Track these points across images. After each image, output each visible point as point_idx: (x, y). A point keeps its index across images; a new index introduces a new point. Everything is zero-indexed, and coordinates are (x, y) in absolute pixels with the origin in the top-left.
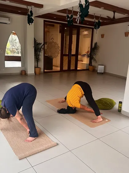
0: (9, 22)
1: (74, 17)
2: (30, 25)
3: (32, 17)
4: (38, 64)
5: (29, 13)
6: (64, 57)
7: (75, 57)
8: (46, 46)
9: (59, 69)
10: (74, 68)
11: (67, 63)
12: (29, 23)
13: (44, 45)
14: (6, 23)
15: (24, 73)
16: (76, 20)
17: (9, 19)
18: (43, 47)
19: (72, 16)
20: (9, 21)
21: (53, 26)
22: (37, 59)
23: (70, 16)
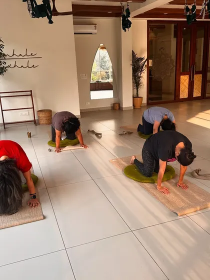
0: (96, 31)
1: (198, 7)
2: (125, 31)
3: (129, 19)
4: (137, 91)
5: (125, 13)
6: (181, 76)
7: (201, 75)
8: (150, 61)
9: (172, 97)
10: (199, 95)
11: (187, 86)
12: (124, 29)
13: (147, 60)
14: (91, 33)
15: (117, 107)
16: (200, 14)
17: (95, 27)
18: (146, 64)
19: (194, 7)
20: (95, 29)
21: (164, 27)
22: (137, 83)
23: (190, 7)
